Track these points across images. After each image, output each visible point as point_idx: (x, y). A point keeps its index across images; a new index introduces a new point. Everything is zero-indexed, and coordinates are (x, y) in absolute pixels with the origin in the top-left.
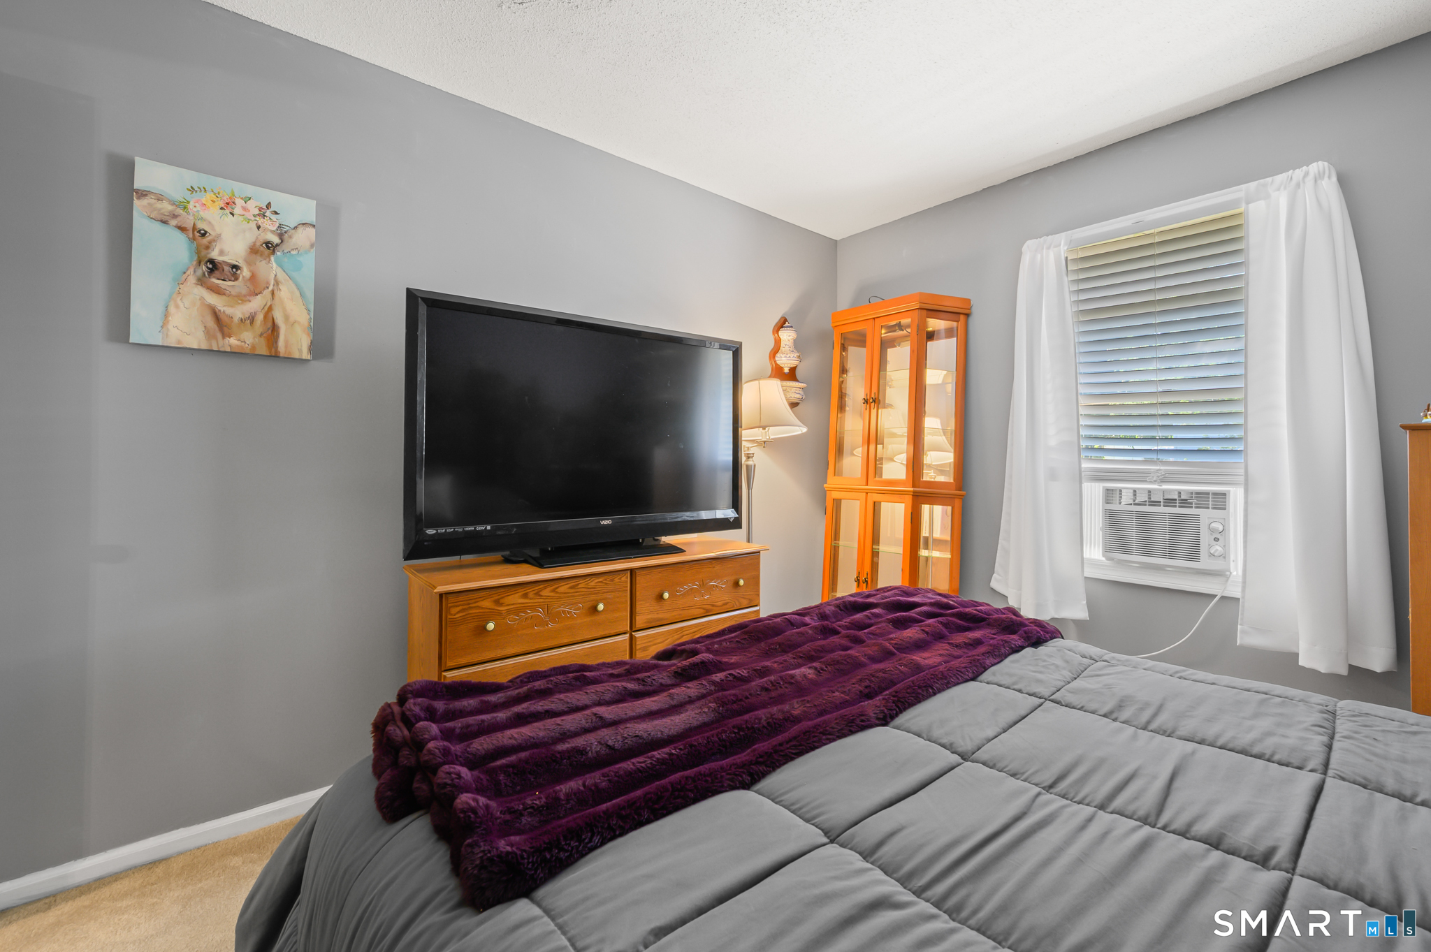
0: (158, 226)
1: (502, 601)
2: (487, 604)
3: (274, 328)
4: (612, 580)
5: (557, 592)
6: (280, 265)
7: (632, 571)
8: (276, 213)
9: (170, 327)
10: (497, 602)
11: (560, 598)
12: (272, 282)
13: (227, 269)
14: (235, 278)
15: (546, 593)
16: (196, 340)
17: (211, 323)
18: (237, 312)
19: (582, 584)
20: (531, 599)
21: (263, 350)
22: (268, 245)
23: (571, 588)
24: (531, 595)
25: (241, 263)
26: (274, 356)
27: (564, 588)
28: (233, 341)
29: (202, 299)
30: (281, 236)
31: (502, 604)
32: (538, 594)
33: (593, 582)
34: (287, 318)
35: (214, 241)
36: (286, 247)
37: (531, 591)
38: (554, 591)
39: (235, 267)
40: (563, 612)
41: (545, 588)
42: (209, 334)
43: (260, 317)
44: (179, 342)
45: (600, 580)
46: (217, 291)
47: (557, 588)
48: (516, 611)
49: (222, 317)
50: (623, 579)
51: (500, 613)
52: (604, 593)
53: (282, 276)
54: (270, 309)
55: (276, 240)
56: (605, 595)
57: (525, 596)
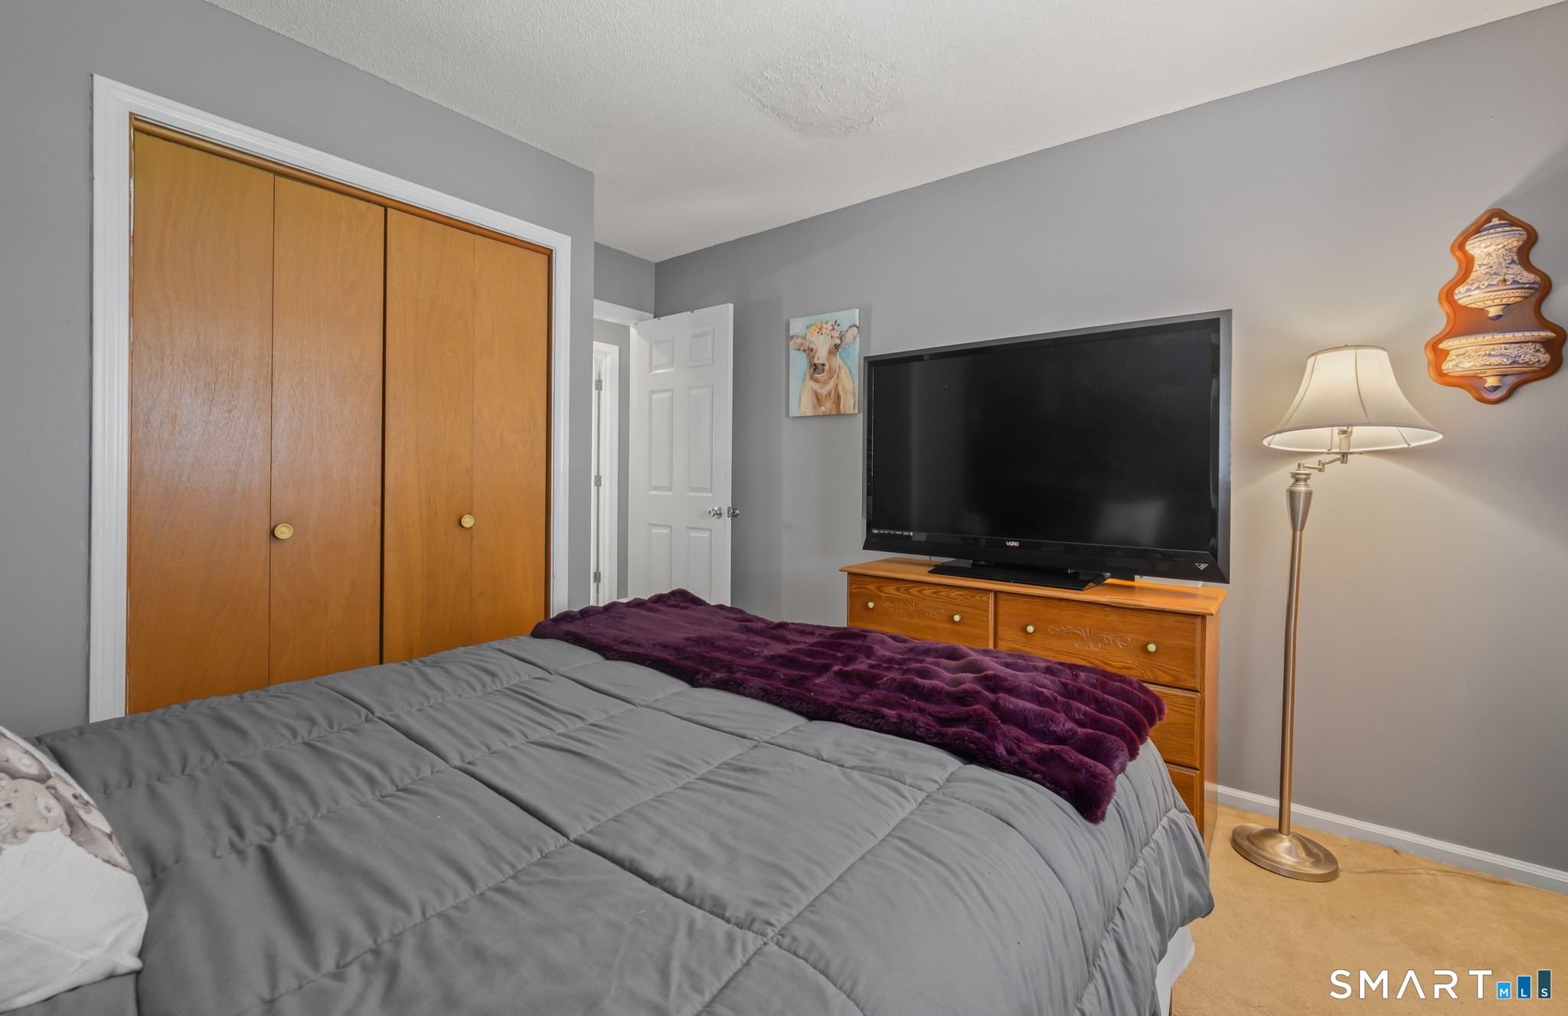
0: (797, 351)
1: (882, 588)
2: (872, 587)
3: (839, 397)
4: (973, 597)
5: (922, 594)
6: (841, 357)
7: (996, 592)
8: (839, 325)
9: (801, 406)
10: (879, 588)
11: (924, 599)
12: (838, 369)
13: (820, 367)
14: (823, 370)
15: (913, 591)
16: (809, 413)
17: (815, 401)
18: (824, 391)
19: (944, 592)
20: (902, 593)
21: (834, 412)
22: (837, 347)
23: (934, 593)
24: (902, 590)
25: (826, 362)
26: (839, 414)
27: (928, 591)
28: (823, 408)
29: (812, 387)
30: (841, 339)
31: (882, 591)
32: (907, 590)
33: (955, 594)
34: (844, 389)
35: (815, 352)
36: (843, 345)
37: (903, 587)
38: (920, 591)
39: (823, 365)
40: (928, 612)
41: (912, 587)
42: (815, 408)
43: (833, 392)
44: (804, 413)
45: (961, 593)
46: (817, 381)
47: (923, 590)
48: (891, 600)
49: (819, 395)
50: (983, 598)
51: (880, 597)
52: (964, 606)
53: (842, 363)
54: (837, 385)
55: (838, 342)
56: (965, 609)
57: (898, 589)
